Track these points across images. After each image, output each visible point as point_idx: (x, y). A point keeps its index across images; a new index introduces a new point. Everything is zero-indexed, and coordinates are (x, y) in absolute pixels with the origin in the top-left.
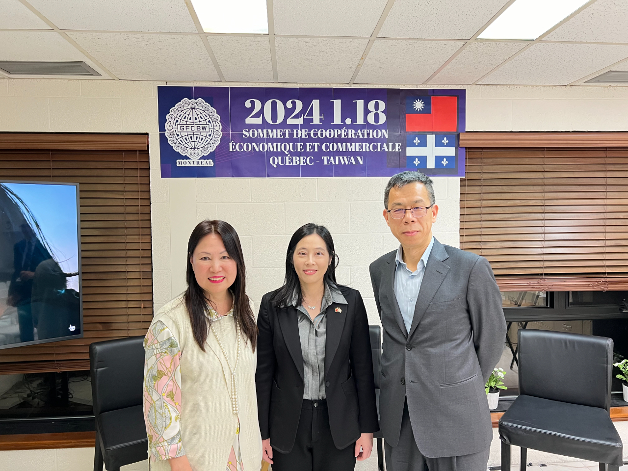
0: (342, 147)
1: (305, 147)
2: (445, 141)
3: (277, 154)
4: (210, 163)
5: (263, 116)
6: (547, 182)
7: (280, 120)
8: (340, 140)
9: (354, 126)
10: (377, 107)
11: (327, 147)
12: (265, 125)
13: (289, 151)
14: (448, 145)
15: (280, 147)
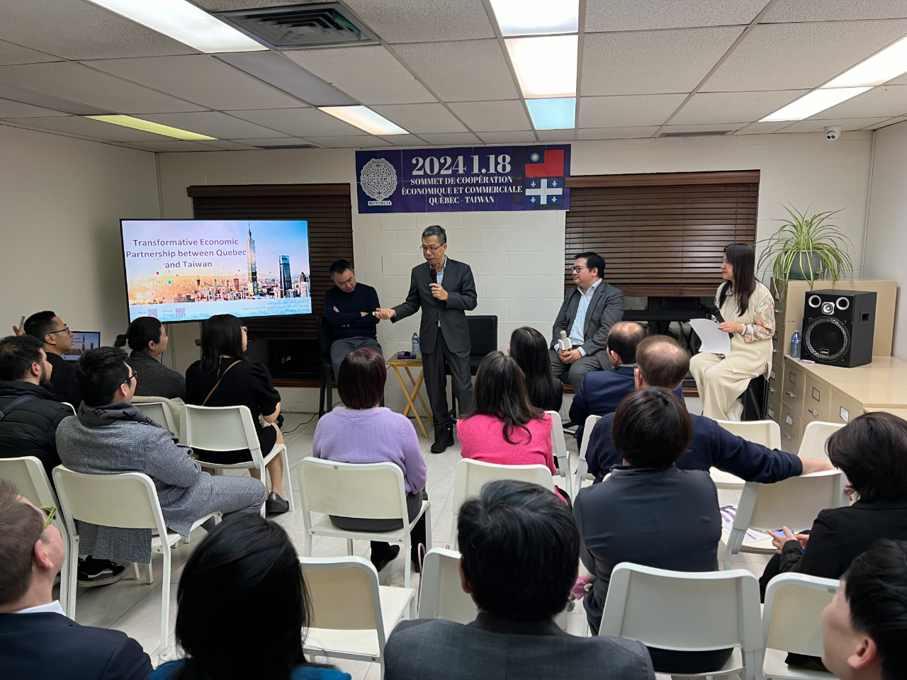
0: (479, 190)
1: (453, 191)
2: (555, 184)
3: (434, 196)
5: (424, 169)
8: (477, 184)
9: (487, 175)
10: (504, 160)
11: (468, 190)
12: (426, 176)
13: (442, 193)
14: (557, 187)
15: (436, 191)
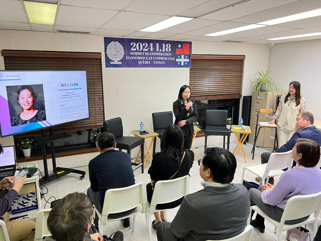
1: (148, 58)
2: (186, 57)
3: (140, 60)
4: (120, 63)
5: (136, 48)
6: (211, 69)
7: (141, 49)
9: (162, 52)
10: (168, 46)
13: (144, 59)
14: (187, 58)
15: (141, 58)
